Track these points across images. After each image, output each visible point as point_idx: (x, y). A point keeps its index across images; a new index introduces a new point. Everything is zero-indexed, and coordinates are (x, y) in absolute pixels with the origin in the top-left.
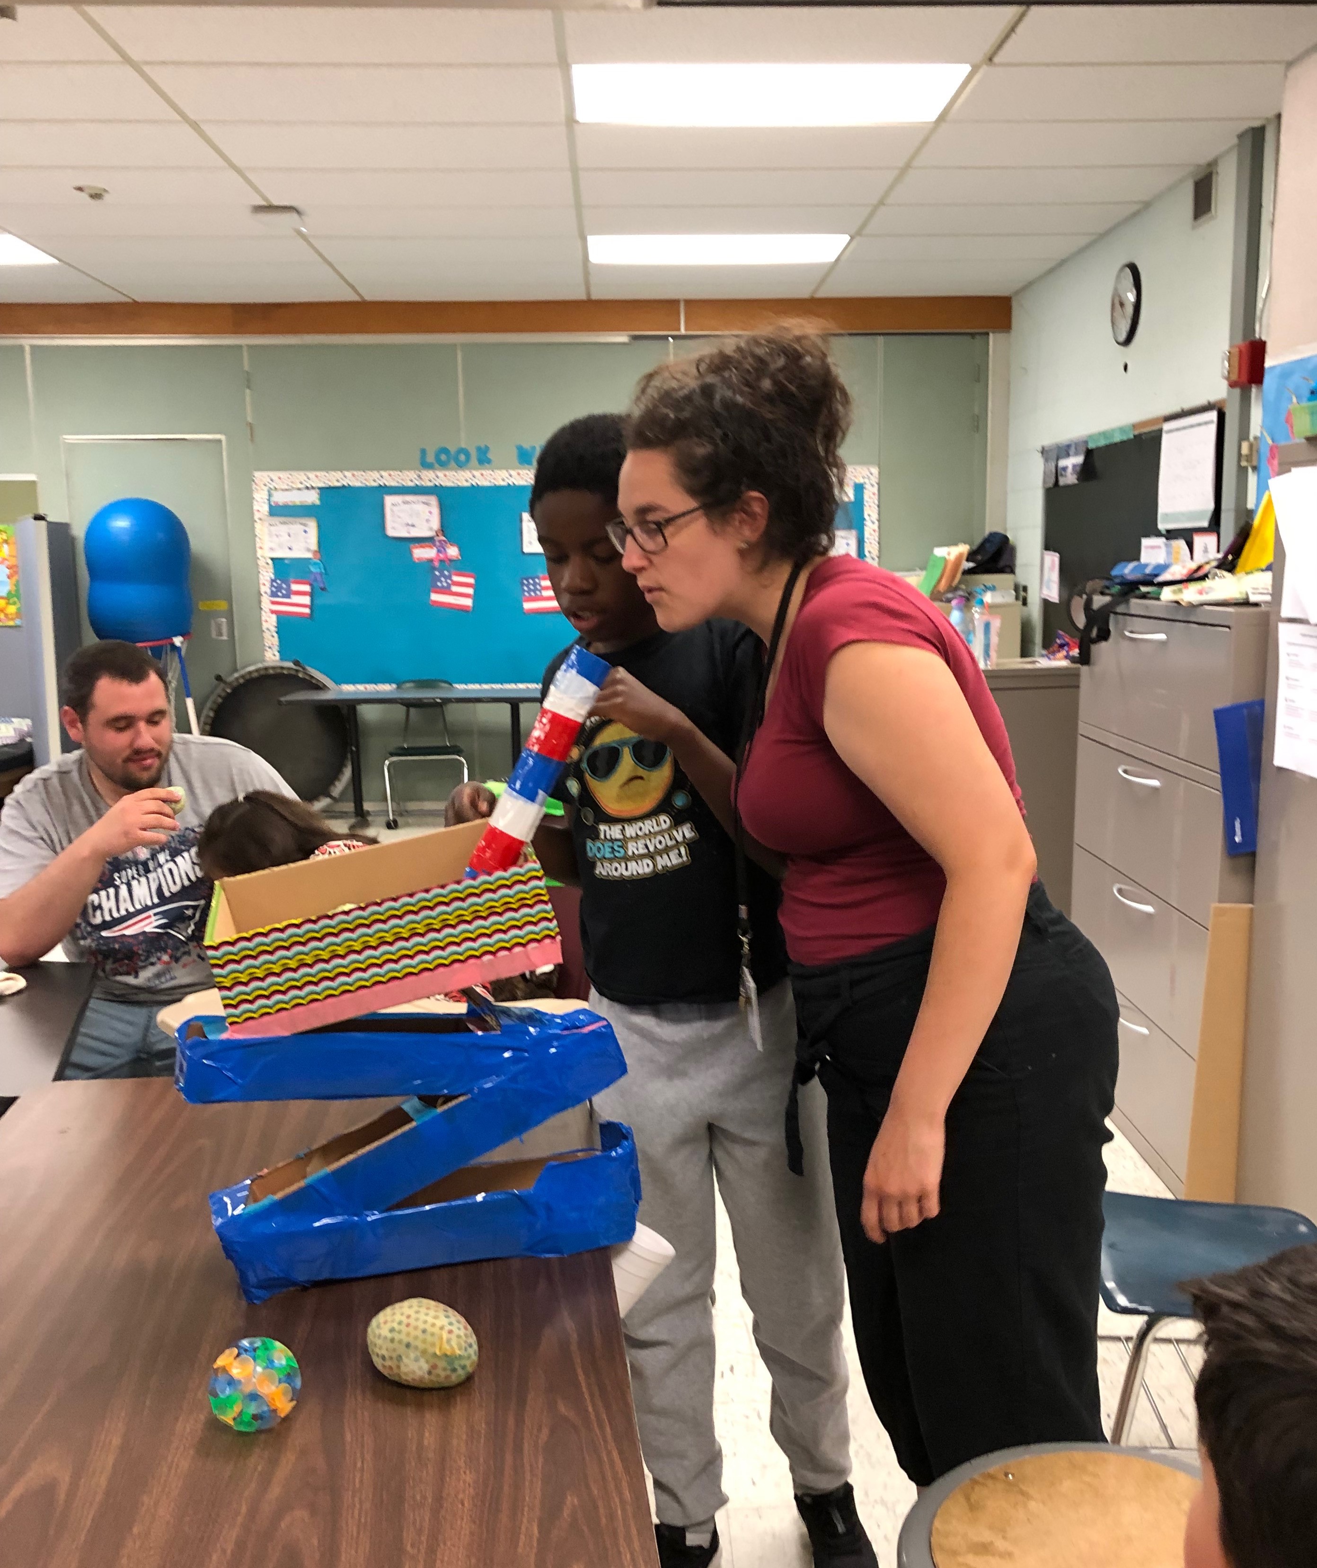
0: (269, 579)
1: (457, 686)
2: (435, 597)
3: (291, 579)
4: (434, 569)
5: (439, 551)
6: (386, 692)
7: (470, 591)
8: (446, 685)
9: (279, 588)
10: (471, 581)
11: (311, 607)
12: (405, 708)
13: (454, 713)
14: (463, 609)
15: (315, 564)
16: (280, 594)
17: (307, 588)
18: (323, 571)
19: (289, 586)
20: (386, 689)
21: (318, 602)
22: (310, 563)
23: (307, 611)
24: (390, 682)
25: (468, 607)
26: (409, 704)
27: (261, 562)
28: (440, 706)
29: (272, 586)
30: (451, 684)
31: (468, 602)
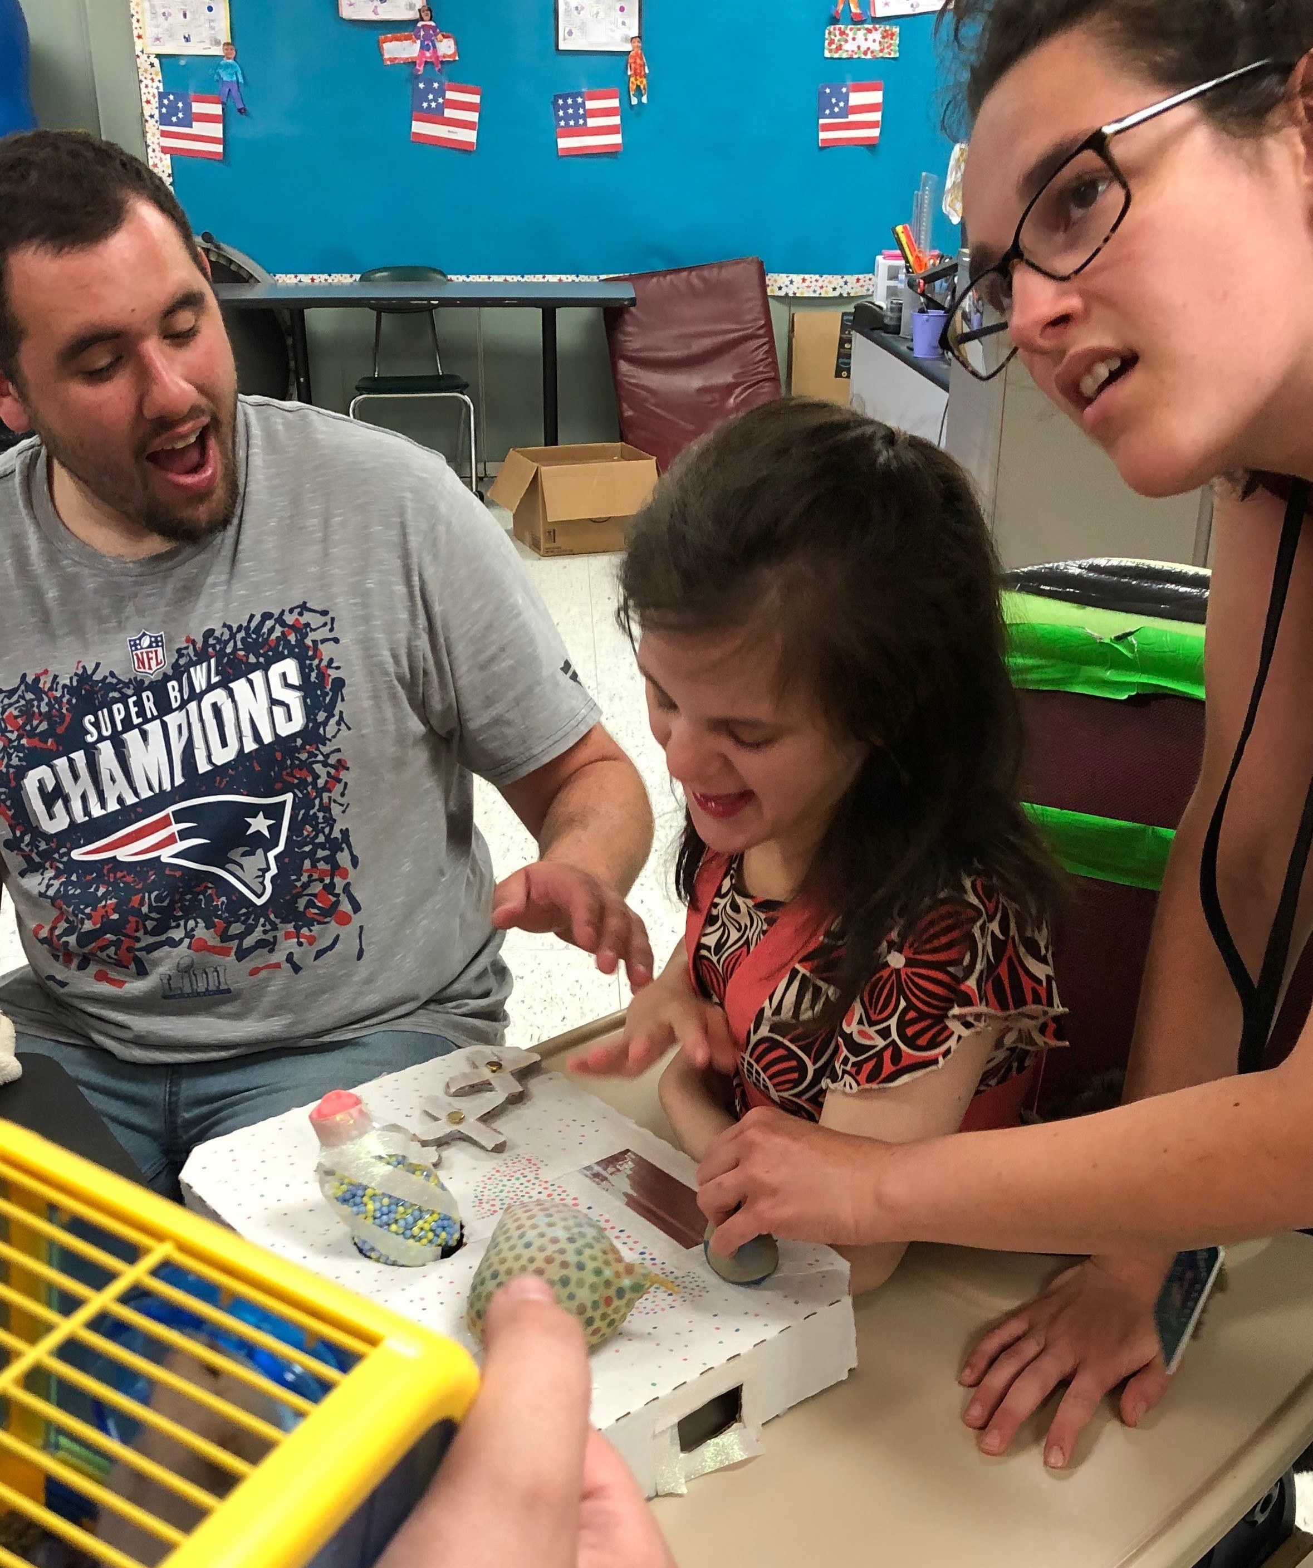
0: (156, 92)
1: (454, 277)
2: (418, 127)
3: (191, 93)
4: (417, 78)
5: (424, 48)
6: (342, 287)
7: (473, 117)
8: (439, 277)
9: (173, 110)
10: (476, 99)
11: (224, 141)
12: (375, 313)
13: (448, 321)
14: (462, 148)
15: (228, 66)
16: (174, 119)
17: (217, 109)
18: (241, 80)
19: (188, 107)
20: (344, 281)
21: (234, 131)
22: (219, 66)
23: (219, 148)
24: (351, 273)
25: (472, 143)
26: (381, 307)
27: (142, 62)
28: (425, 309)
29: (161, 105)
30: (445, 276)
31: (470, 136)
